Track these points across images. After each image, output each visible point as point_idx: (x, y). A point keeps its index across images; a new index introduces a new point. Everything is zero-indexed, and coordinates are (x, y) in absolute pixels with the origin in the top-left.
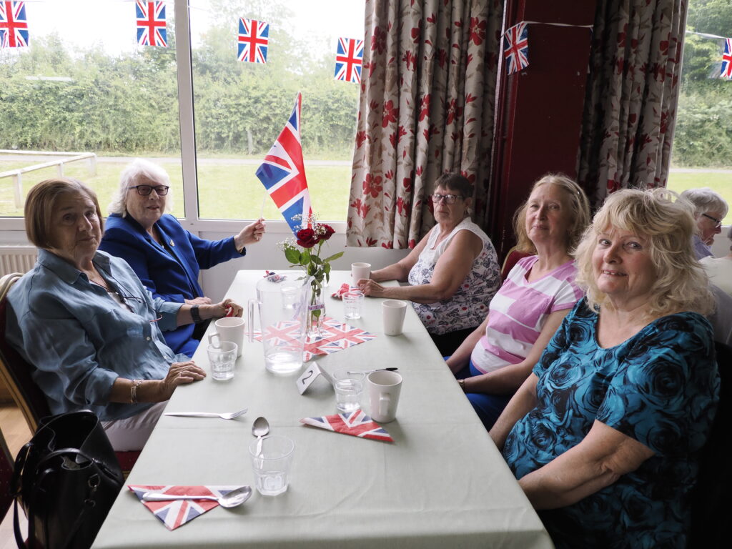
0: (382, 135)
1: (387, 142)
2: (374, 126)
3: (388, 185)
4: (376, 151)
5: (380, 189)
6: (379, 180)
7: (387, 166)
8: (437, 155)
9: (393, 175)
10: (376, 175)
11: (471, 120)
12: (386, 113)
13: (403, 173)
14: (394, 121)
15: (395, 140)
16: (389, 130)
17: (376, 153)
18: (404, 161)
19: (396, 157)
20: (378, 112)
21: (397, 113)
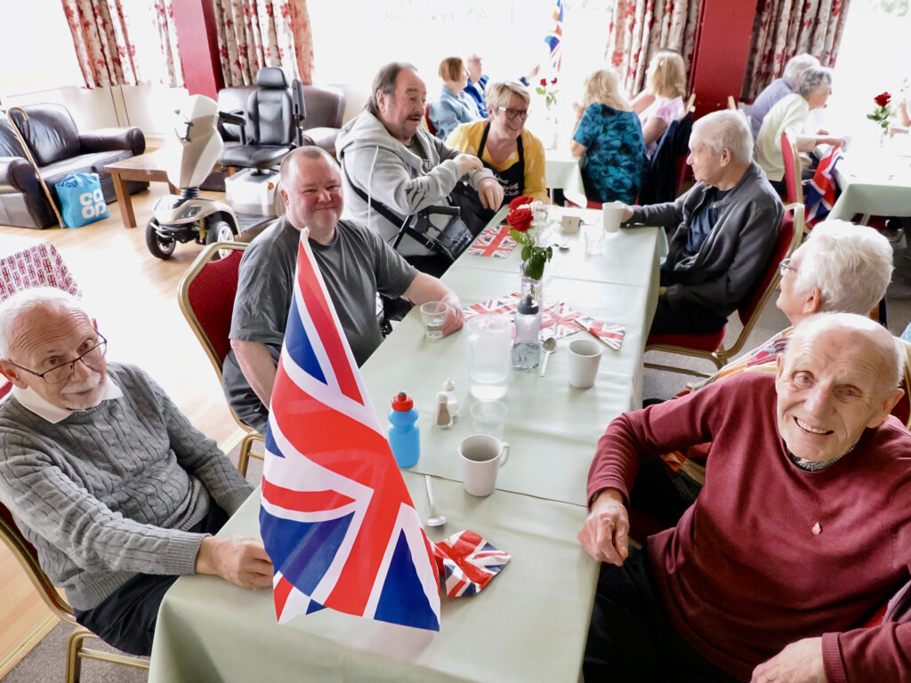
0: (624, 24)
1: (627, 29)
2: (620, 17)
3: (625, 58)
4: (619, 35)
5: (621, 61)
6: (620, 55)
7: (626, 45)
8: (657, 36)
9: (629, 51)
10: (619, 51)
11: (679, 13)
12: (627, 9)
13: (634, 51)
14: (631, 14)
15: (632, 27)
16: (628, 21)
17: (620, 37)
18: (636, 40)
19: (631, 39)
20: (623, 9)
21: (634, 9)
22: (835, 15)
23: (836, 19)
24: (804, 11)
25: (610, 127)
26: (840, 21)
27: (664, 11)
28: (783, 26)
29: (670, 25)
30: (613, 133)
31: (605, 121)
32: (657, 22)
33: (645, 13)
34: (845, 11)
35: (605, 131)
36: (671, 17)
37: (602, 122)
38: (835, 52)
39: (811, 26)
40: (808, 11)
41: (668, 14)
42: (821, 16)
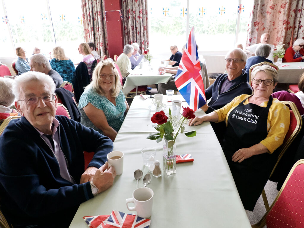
2: (86, 34)
15: (89, 36)
16: (88, 34)
20: (86, 31)
21: (89, 31)
22: (145, 30)
23: (145, 31)
24: (136, 30)
25: (58, 66)
26: (147, 31)
27: (97, 31)
28: (131, 34)
29: (99, 35)
30: (59, 67)
31: (56, 64)
32: (96, 34)
33: (91, 32)
34: (148, 29)
35: (57, 67)
36: (99, 33)
37: (55, 64)
38: (148, 41)
39: (139, 34)
40: (137, 29)
41: (98, 32)
42: (141, 31)
